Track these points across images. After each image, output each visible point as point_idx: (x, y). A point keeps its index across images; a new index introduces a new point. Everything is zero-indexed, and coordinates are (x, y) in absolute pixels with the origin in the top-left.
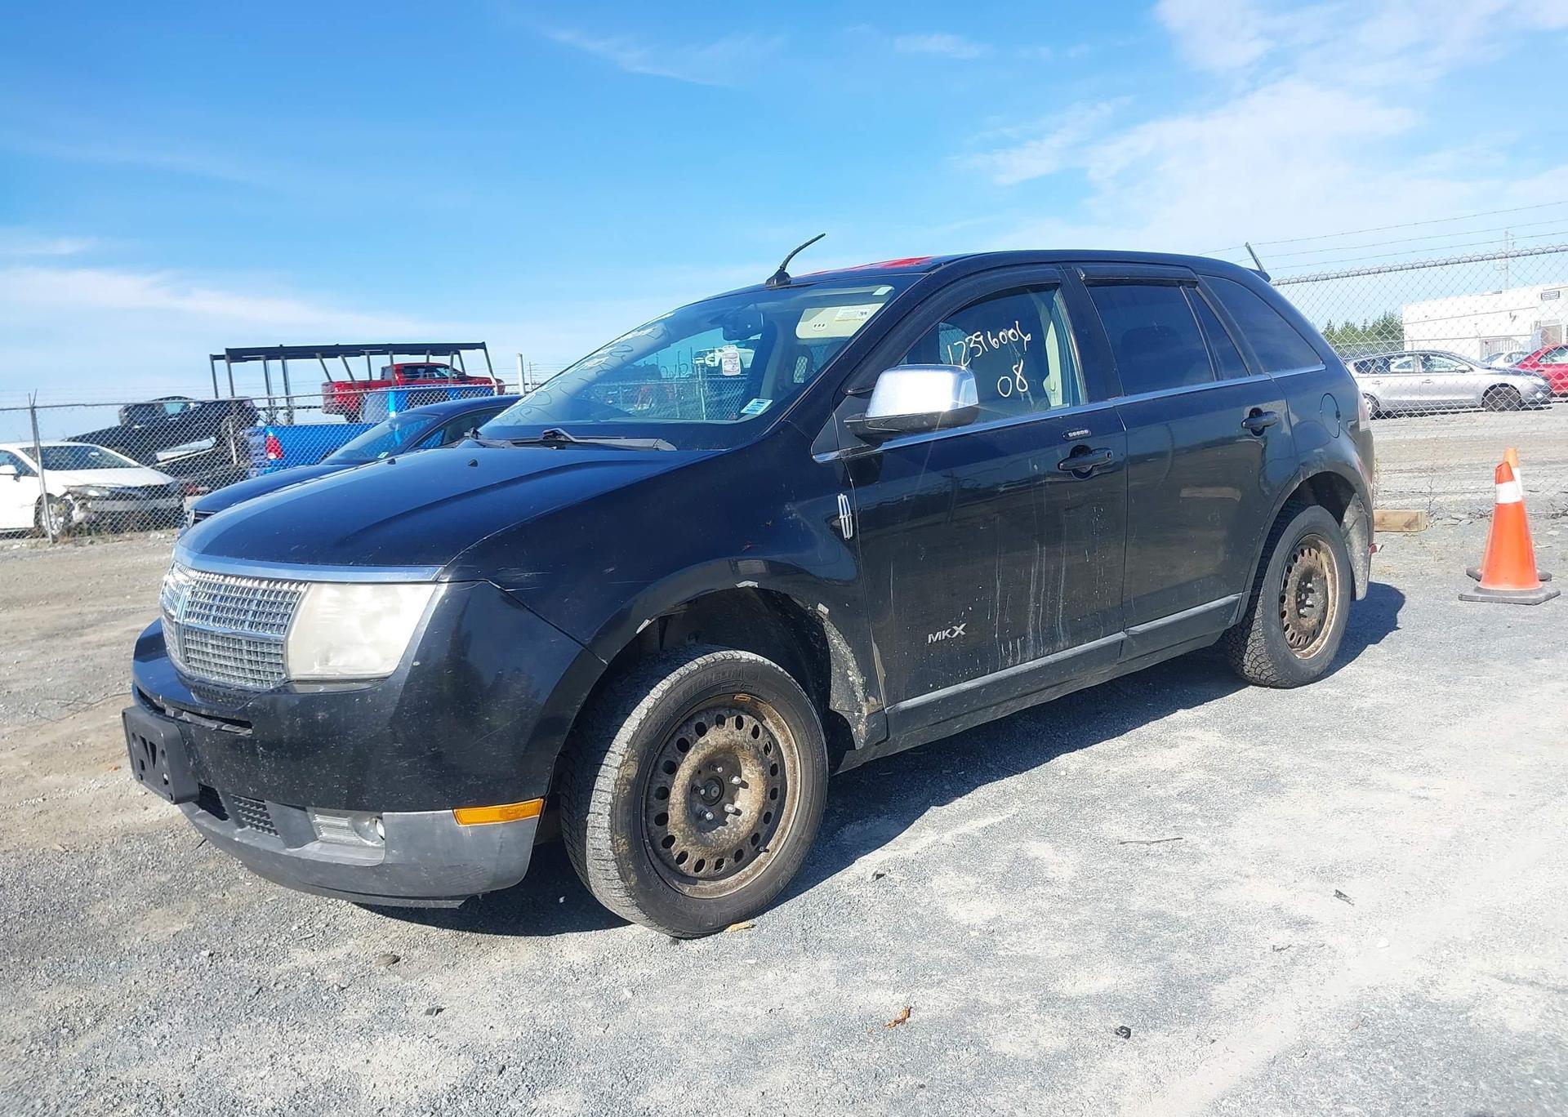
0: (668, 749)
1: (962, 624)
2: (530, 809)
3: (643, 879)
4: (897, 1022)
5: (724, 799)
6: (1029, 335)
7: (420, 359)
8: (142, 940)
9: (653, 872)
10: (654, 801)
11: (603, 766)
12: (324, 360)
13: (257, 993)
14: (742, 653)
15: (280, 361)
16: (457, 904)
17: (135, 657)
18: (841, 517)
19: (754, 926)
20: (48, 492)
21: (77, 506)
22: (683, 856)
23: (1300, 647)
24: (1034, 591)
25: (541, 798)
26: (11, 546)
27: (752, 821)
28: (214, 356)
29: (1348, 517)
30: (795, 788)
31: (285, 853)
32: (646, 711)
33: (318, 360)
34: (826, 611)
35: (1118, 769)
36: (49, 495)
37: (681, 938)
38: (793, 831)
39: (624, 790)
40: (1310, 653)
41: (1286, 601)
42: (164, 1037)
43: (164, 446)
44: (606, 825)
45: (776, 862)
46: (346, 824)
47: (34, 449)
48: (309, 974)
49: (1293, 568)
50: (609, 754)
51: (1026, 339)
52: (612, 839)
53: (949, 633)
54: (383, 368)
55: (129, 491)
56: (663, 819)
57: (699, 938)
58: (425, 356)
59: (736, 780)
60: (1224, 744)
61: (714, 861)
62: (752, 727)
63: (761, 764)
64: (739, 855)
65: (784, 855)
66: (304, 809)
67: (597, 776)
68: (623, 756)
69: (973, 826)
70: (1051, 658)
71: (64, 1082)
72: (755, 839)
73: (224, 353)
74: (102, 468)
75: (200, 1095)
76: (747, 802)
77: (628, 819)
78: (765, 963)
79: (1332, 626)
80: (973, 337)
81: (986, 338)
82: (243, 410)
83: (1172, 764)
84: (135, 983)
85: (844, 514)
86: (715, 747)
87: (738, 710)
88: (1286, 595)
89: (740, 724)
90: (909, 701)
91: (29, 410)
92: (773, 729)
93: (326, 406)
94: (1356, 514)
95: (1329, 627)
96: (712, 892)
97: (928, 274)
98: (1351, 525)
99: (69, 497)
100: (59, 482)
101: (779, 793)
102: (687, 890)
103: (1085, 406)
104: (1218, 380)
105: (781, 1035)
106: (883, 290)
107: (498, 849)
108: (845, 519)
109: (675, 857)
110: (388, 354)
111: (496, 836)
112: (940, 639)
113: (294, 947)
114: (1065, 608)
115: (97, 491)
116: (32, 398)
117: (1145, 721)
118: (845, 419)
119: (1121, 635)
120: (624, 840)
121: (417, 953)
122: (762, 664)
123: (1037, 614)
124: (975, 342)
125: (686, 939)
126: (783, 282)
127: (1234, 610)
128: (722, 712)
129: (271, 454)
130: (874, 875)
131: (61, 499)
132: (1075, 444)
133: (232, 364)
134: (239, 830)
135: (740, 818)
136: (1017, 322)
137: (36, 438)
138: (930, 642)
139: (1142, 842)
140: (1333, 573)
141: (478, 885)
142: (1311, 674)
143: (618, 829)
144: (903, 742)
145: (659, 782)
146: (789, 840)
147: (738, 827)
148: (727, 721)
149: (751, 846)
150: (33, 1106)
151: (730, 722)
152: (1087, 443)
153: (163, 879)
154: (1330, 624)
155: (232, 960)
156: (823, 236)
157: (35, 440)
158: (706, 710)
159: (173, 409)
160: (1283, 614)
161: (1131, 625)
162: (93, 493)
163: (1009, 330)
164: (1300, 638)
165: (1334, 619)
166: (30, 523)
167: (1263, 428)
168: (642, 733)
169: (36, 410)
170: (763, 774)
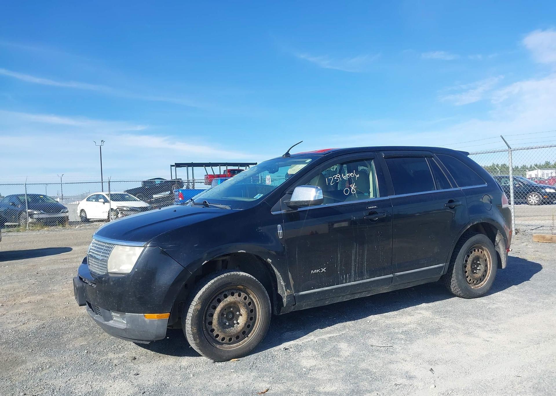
0: (214, 301)
1: (325, 268)
2: (166, 316)
3: (201, 341)
4: (262, 393)
5: (234, 319)
6: (358, 175)
7: (236, 168)
8: (72, 346)
9: (206, 339)
10: (208, 317)
11: (191, 305)
12: (206, 167)
13: (93, 364)
14: (241, 273)
15: (192, 167)
16: (148, 343)
17: (82, 263)
18: (278, 231)
19: (239, 360)
20: (111, 208)
21: (120, 213)
22: (217, 336)
23: (474, 284)
24: (354, 258)
25: (169, 313)
26: (99, 224)
27: (242, 327)
28: (172, 165)
29: (497, 239)
30: (259, 317)
31: (104, 323)
32: (205, 289)
33: (204, 167)
34: (271, 261)
35: (388, 322)
36: (112, 209)
37: (216, 362)
38: (257, 331)
39: (196, 313)
40: (478, 287)
41: (467, 267)
42: (64, 373)
43: (156, 193)
44: (190, 323)
45: (250, 341)
46: (119, 316)
47: (108, 194)
48: (109, 360)
49: (470, 256)
50: (193, 302)
51: (357, 176)
52: (191, 328)
53: (319, 271)
54: (224, 171)
55: (135, 209)
56: (211, 323)
57: (221, 362)
58: (238, 167)
59: (238, 313)
60: (431, 316)
61: (228, 338)
62: (244, 296)
63: (246, 308)
64: (238, 337)
65: (253, 339)
66: (109, 311)
67: (189, 308)
68: (197, 302)
69: (326, 337)
70: (361, 282)
71: (33, 382)
72: (244, 333)
73: (174, 164)
74: (130, 201)
75: (64, 390)
76: (242, 320)
77: (197, 322)
78: (236, 371)
79: (489, 277)
80: (336, 176)
81: (341, 177)
82: (179, 183)
83: (407, 321)
84: (64, 358)
85: (279, 231)
86: (230, 302)
87: (239, 291)
88: (467, 265)
89: (239, 295)
90: (304, 292)
91: (108, 183)
92: (252, 298)
93: (205, 182)
94: (500, 237)
95: (487, 278)
96: (227, 348)
97: (323, 156)
98: (498, 241)
99: (118, 210)
100: (115, 205)
101: (253, 319)
102: (218, 346)
103: (379, 198)
104: (437, 189)
105: (226, 393)
106: (309, 160)
107: (156, 327)
108: (279, 232)
109: (215, 336)
110: (226, 166)
111: (156, 323)
112: (316, 272)
113: (110, 352)
114: (367, 265)
115: (126, 208)
116: (109, 179)
117: (408, 306)
118: (284, 201)
119: (391, 276)
120: (195, 328)
121: (142, 357)
122: (247, 277)
123: (355, 266)
124: (337, 177)
125: (217, 362)
126: (287, 156)
127: (442, 270)
128: (234, 291)
129: (181, 198)
130: (284, 348)
131: (116, 210)
132: (371, 211)
133: (177, 168)
134: (96, 315)
135: (238, 325)
136: (354, 171)
137: (109, 191)
138: (312, 273)
139: (378, 346)
140: (489, 258)
141: (152, 338)
142: (478, 294)
143: (194, 325)
144: (305, 306)
145: (209, 312)
146: (256, 334)
147: (237, 328)
148: (235, 294)
149: (242, 335)
150: (23, 387)
151: (236, 295)
152: (375, 210)
153: (87, 329)
154: (488, 277)
155: (92, 354)
156: (302, 142)
157: (109, 192)
158: (228, 290)
159: (158, 182)
160: (466, 272)
161: (396, 272)
162: (125, 209)
163: (350, 173)
164: (474, 281)
165: (490, 275)
166: (106, 217)
167: (455, 207)
168: (203, 296)
169: (110, 182)
170: (247, 312)
